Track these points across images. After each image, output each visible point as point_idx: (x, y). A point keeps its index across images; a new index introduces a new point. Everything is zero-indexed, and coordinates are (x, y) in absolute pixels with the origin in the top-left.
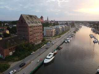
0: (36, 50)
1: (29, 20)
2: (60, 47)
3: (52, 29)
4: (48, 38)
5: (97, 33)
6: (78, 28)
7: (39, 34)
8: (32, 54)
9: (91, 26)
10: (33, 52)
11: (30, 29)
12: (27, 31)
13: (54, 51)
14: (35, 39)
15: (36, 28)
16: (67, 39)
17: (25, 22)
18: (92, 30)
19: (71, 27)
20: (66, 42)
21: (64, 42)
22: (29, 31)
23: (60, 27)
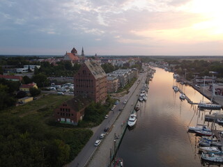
1: (93, 69)
2: (137, 108)
6: (151, 74)
10: (107, 115)
12: (92, 87)
15: (102, 81)
16: (142, 95)
18: (174, 78)
21: (139, 100)
22: (96, 86)
23: (123, 75)
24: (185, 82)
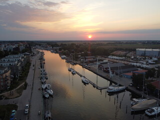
5: (75, 64)
23: (16, 63)
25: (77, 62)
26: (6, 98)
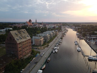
0: (26, 66)
1: (17, 36)
2: (48, 60)
3: (41, 38)
4: (37, 49)
5: (81, 39)
6: (65, 32)
7: (28, 48)
8: (21, 72)
9: (76, 29)
10: (23, 70)
11: (19, 46)
12: (16, 48)
13: (43, 66)
14: (24, 54)
15: (25, 43)
16: (55, 48)
17: (14, 40)
18: (77, 35)
19: (59, 32)
20: (54, 52)
21: (52, 52)
22: (18, 48)
23: (48, 35)
24: (82, 38)
25: (84, 38)
26: (39, 49)
